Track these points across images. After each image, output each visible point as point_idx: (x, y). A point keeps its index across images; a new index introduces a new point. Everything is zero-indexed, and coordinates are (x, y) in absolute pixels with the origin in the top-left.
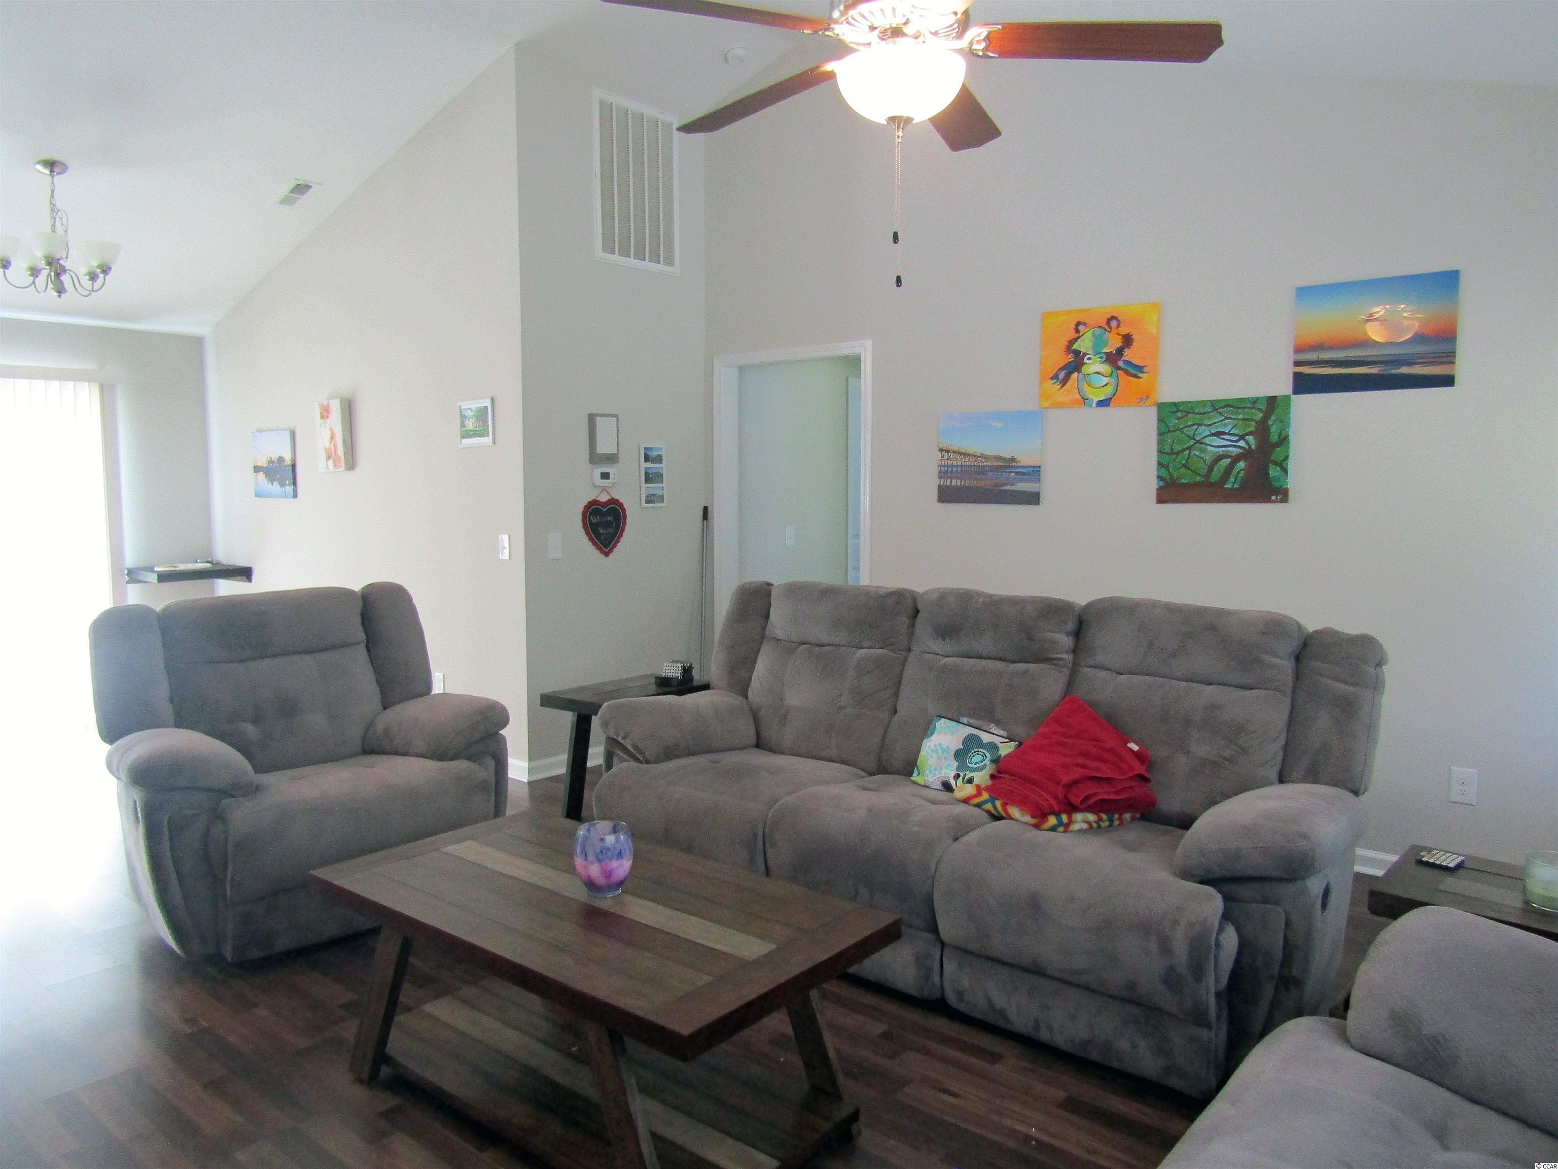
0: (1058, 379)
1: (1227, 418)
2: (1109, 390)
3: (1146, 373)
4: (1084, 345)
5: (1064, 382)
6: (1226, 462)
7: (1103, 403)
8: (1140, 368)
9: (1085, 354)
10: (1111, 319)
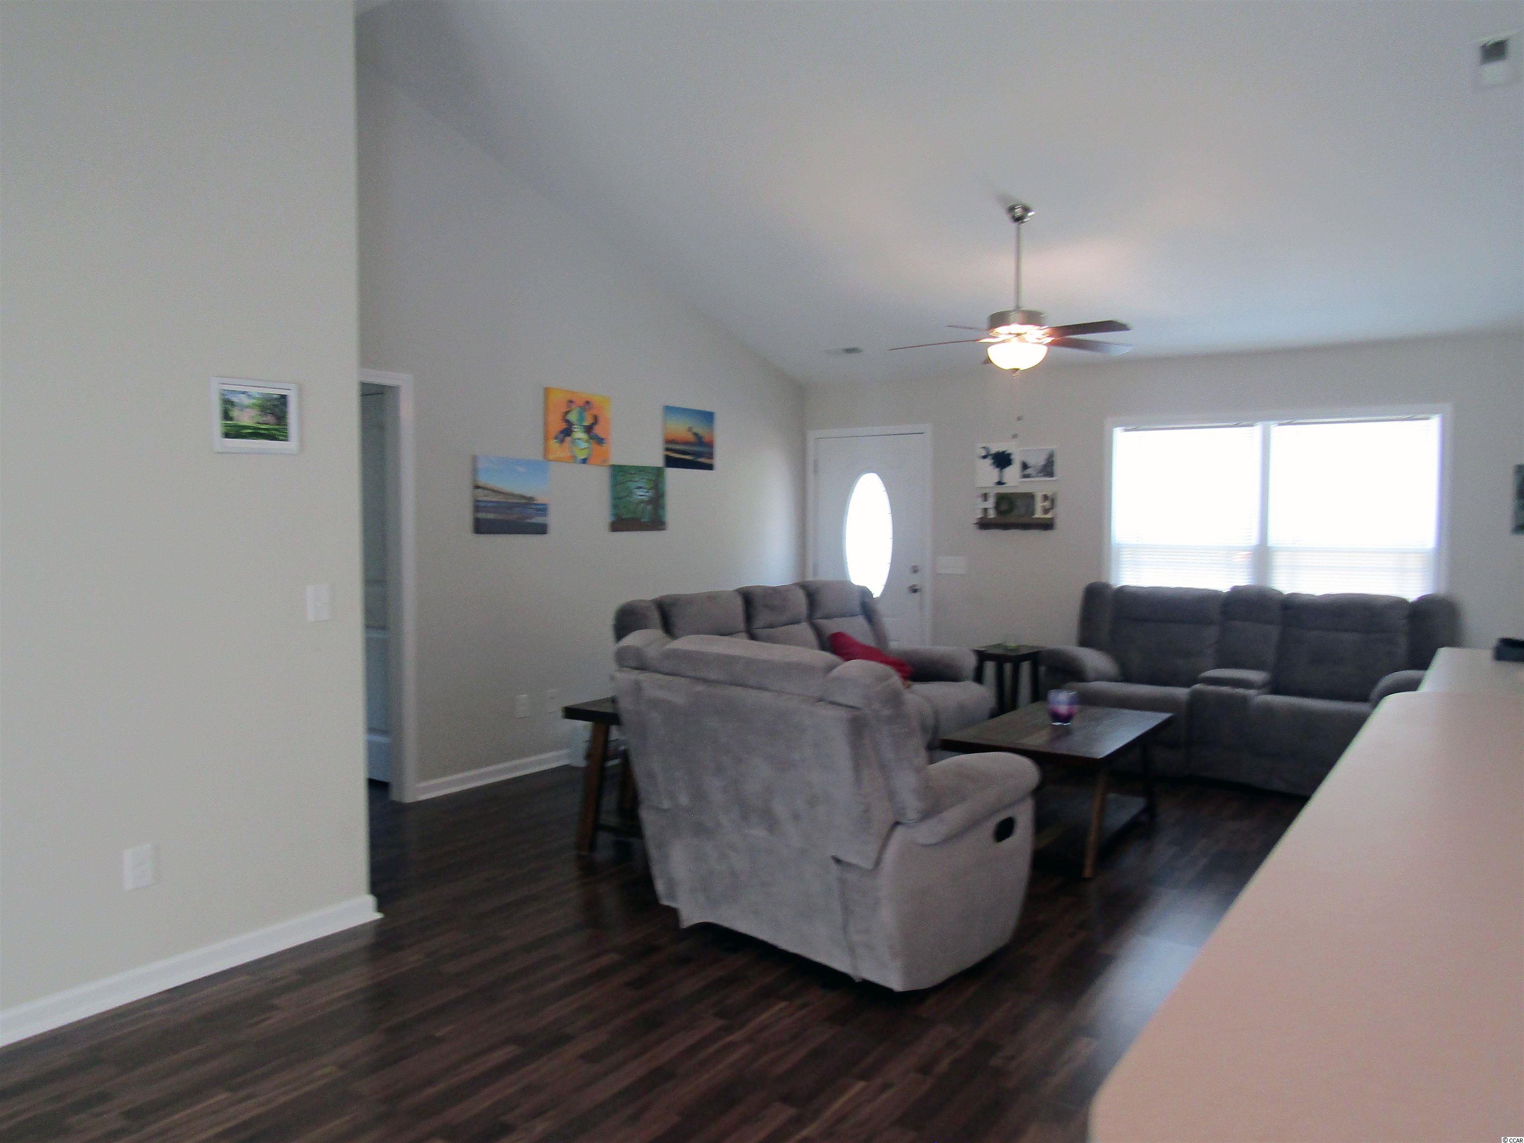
0: (558, 440)
1: (643, 478)
2: (587, 452)
3: (605, 443)
4: (573, 417)
5: (562, 442)
6: (642, 505)
7: (584, 461)
8: (603, 440)
9: (574, 424)
10: (588, 403)
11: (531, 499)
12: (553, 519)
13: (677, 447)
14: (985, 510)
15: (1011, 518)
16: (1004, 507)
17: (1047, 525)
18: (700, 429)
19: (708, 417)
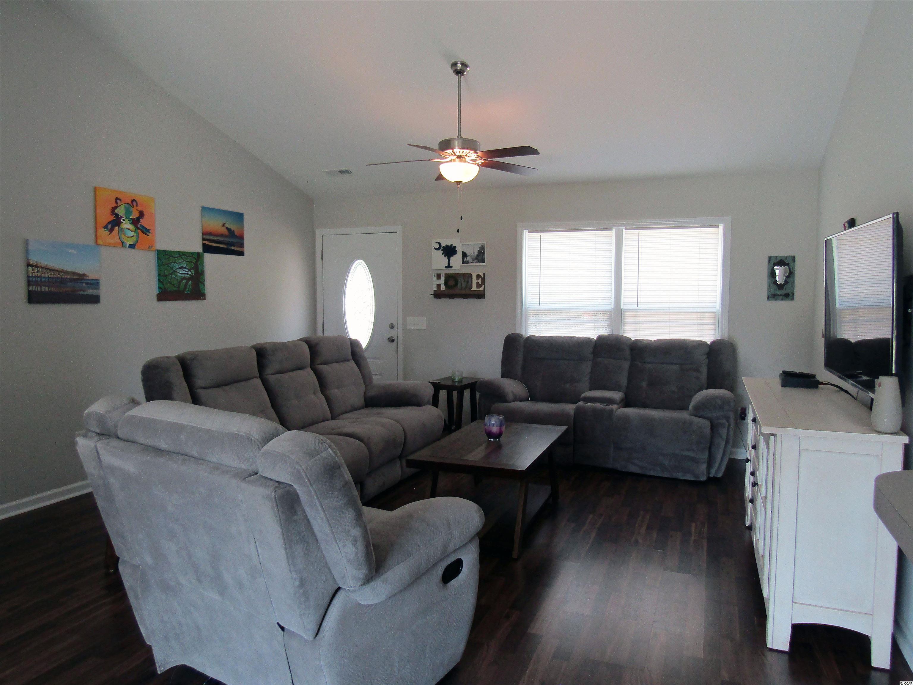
0: (108, 229)
1: (184, 261)
2: (134, 239)
3: (150, 233)
4: (121, 211)
5: (111, 231)
6: (185, 281)
7: (132, 246)
8: (148, 230)
9: (122, 217)
10: (133, 200)
11: (84, 275)
12: (103, 292)
13: (212, 238)
14: (439, 286)
15: (457, 291)
16: (452, 283)
17: (480, 296)
18: (232, 227)
19: (239, 217)
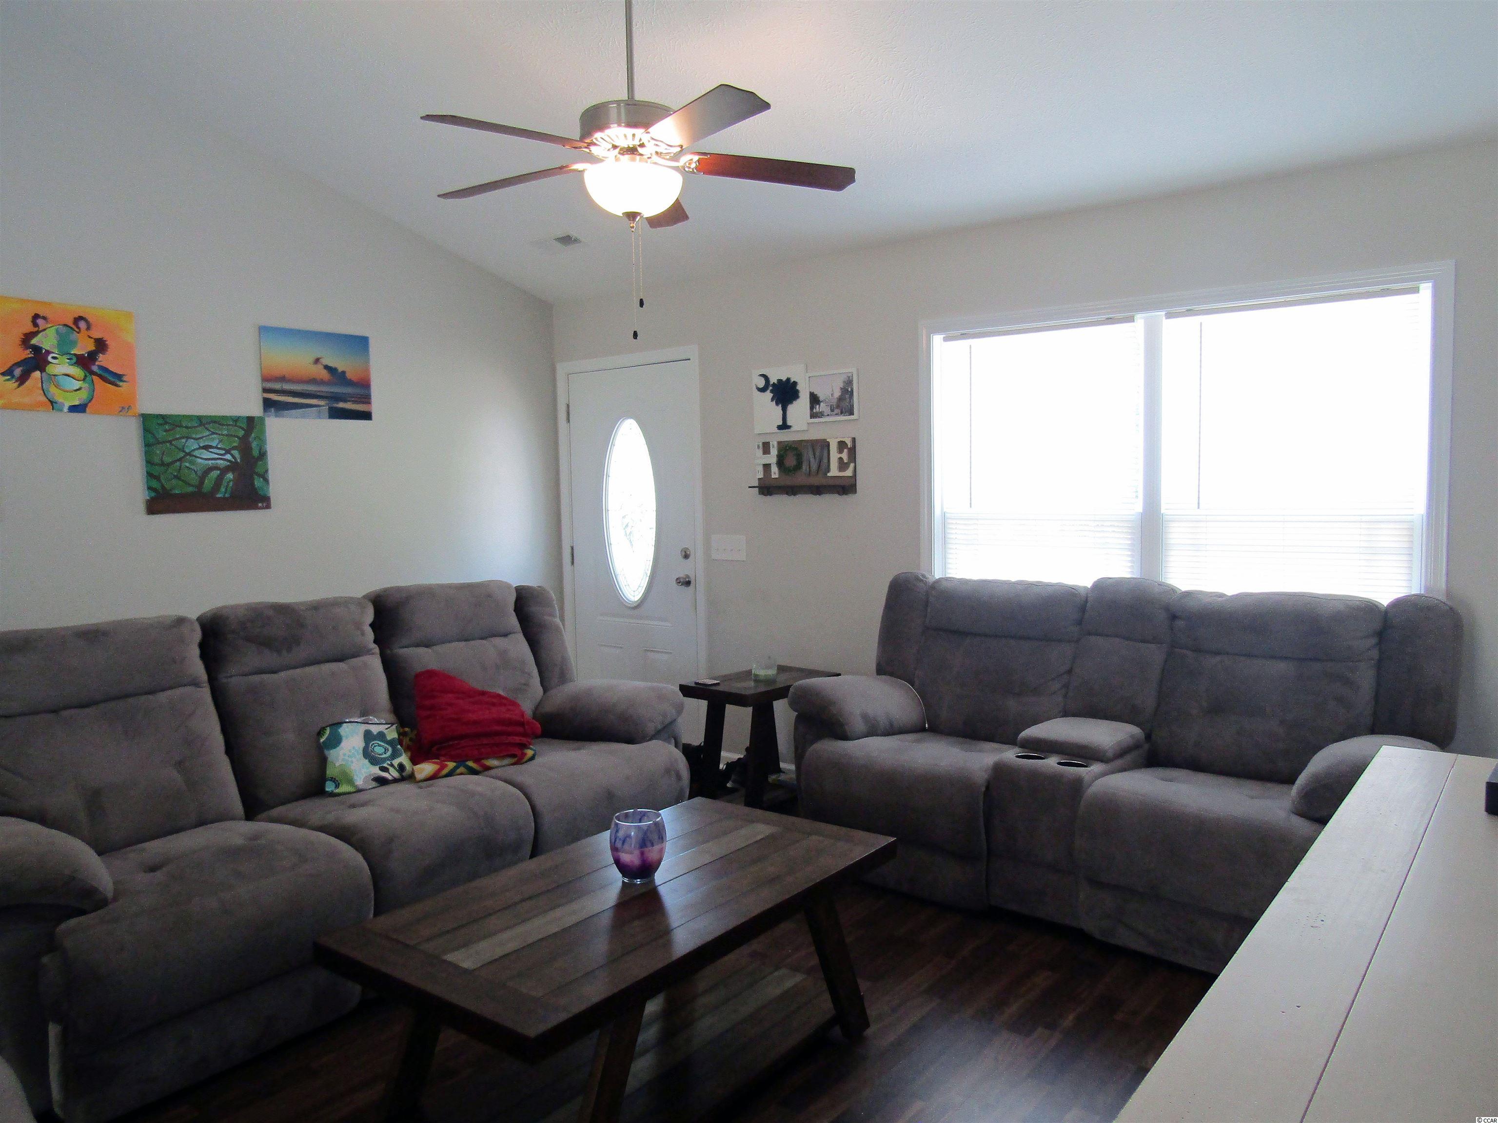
0: (13, 377)
1: (213, 433)
2: (83, 395)
3: (125, 381)
4: (47, 340)
5: (22, 379)
6: (215, 474)
8: (119, 377)
9: (48, 352)
10: (78, 319)
13: (287, 387)
14: (767, 467)
15: (800, 479)
16: (791, 461)
17: (846, 488)
18: (340, 363)
19: (360, 343)
